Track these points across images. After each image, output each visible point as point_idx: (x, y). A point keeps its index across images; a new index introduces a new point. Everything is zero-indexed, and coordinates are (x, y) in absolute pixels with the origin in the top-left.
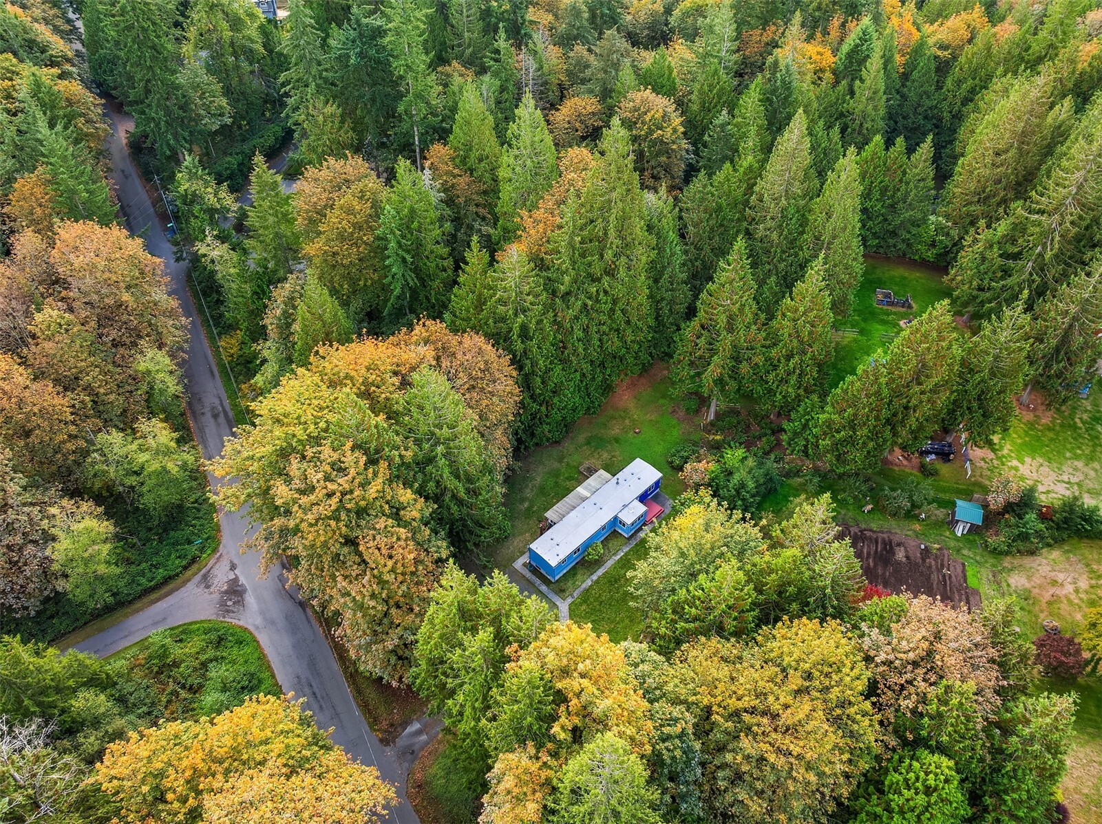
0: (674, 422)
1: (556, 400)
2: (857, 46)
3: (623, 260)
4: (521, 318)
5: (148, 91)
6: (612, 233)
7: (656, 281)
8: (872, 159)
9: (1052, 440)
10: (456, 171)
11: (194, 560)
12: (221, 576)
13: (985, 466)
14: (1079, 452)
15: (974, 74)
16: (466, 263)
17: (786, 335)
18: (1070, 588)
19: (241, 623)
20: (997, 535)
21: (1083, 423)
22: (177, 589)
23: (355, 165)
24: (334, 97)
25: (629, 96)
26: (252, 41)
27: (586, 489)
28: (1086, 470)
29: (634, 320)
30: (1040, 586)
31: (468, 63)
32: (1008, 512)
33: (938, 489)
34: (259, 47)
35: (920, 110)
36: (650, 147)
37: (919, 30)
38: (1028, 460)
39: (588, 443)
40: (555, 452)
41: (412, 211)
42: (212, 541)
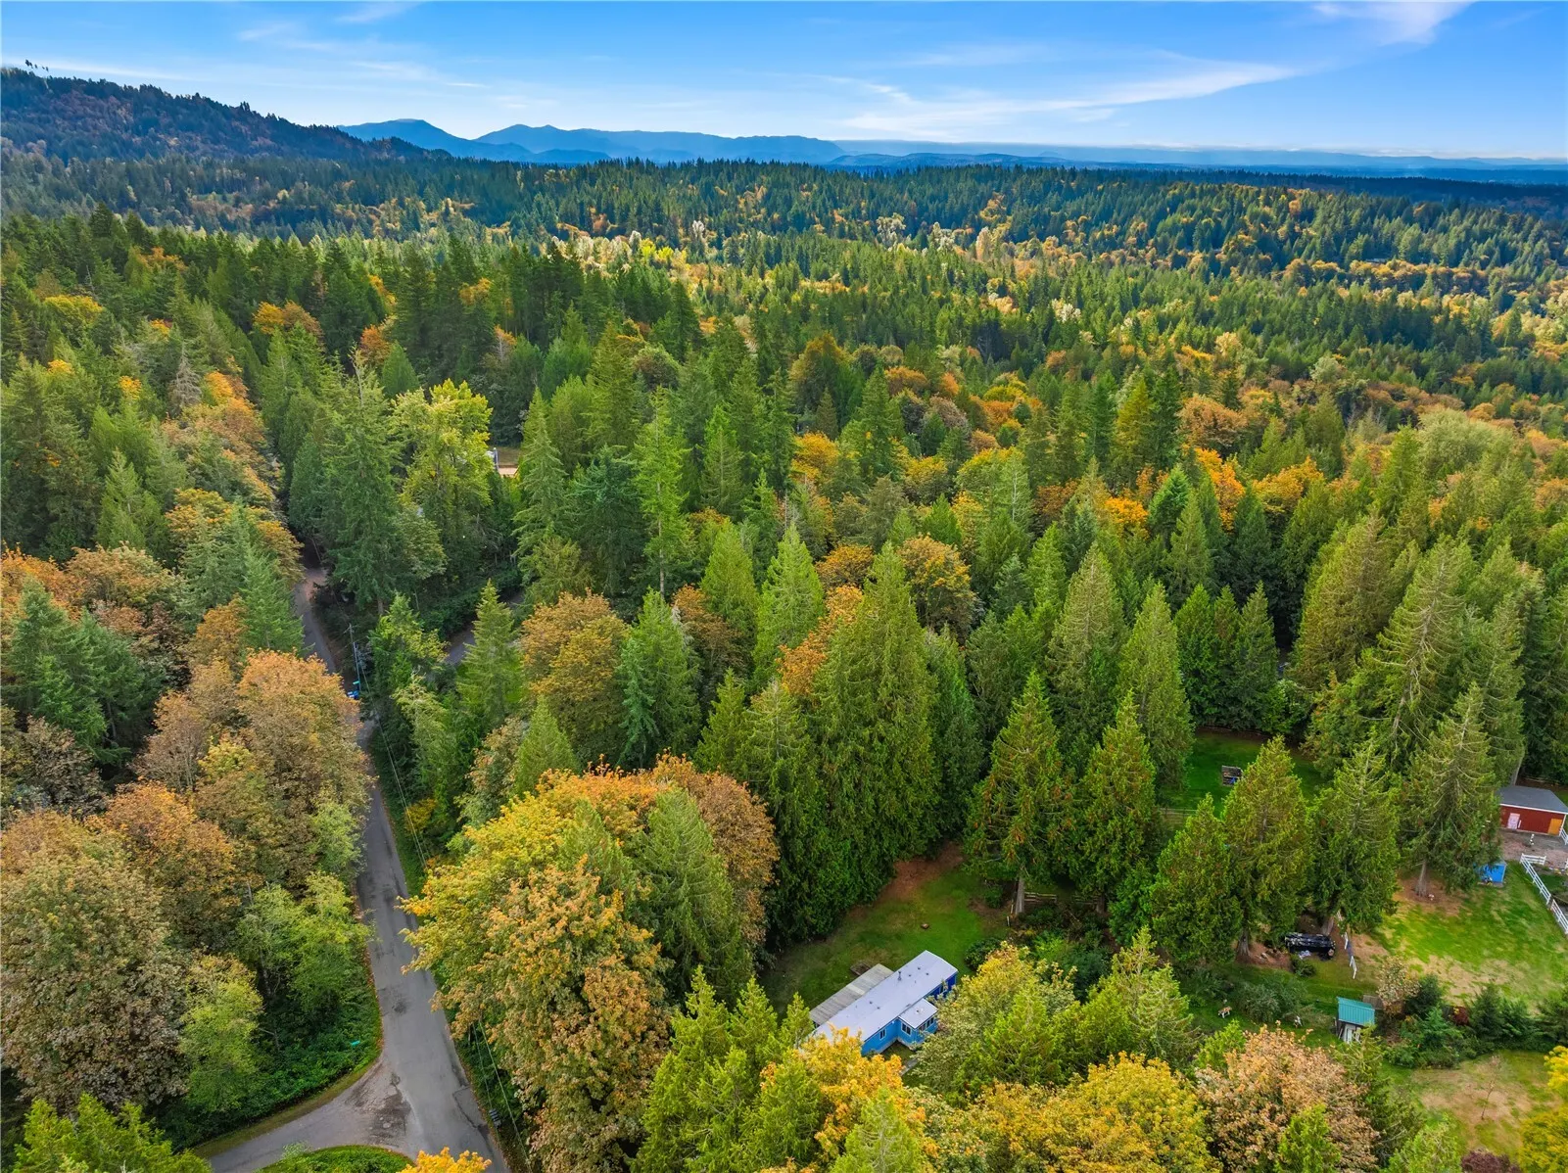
0: (972, 916)
1: (821, 873)
2: (1169, 497)
3: (900, 701)
4: (780, 761)
5: (358, 533)
6: (887, 668)
7: (942, 734)
8: (1197, 612)
9: (1462, 935)
10: (708, 616)
11: (345, 1071)
12: (378, 1091)
13: (1377, 965)
14: (1500, 949)
15: (1313, 527)
16: (718, 701)
17: (1100, 790)
18: (1504, 1110)
19: (400, 1150)
20: (1397, 1040)
21: (1503, 916)
22: (318, 1106)
23: (596, 603)
24: (574, 539)
25: (906, 543)
26: (478, 488)
27: (860, 986)
28: (1511, 970)
29: (916, 778)
30: (1464, 1108)
31: (724, 511)
32: (1410, 1014)
33: (1319, 992)
34: (485, 496)
35: (1257, 569)
36: (931, 597)
37: (1244, 485)
38: (1433, 958)
39: (862, 939)
40: (820, 948)
41: (658, 649)
42: (370, 1050)
